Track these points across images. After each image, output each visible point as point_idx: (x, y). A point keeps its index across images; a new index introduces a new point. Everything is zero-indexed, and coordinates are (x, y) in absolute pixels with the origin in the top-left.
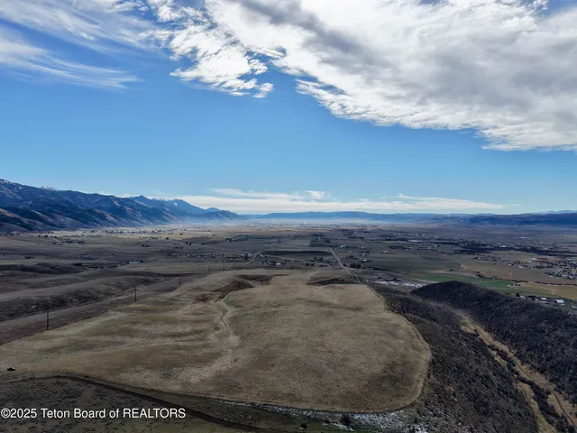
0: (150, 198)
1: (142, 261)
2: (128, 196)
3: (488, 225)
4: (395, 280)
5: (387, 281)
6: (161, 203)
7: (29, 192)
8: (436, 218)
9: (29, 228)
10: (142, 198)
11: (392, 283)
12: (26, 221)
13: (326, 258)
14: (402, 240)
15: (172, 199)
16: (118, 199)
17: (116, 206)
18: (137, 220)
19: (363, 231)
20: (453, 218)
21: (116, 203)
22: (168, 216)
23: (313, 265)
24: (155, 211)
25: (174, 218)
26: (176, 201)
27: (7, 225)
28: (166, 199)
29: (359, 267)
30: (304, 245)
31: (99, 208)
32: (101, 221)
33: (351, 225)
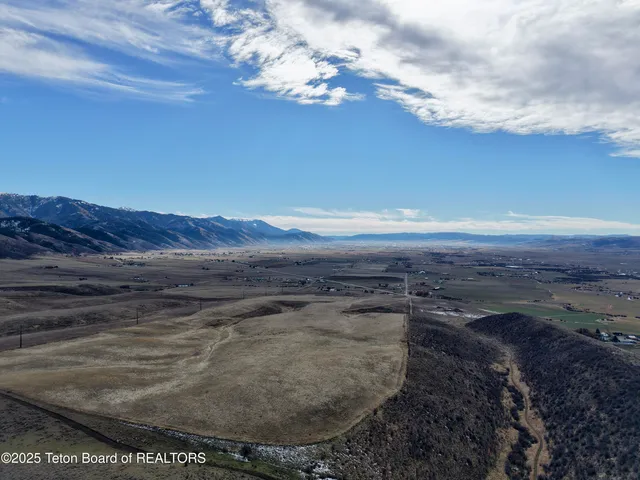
0: (228, 218)
1: (192, 285)
2: (205, 216)
3: (616, 249)
4: (456, 310)
5: (445, 311)
6: (239, 224)
7: (105, 213)
8: (552, 240)
9: (98, 250)
10: (219, 219)
11: (452, 313)
12: (96, 242)
13: (392, 285)
14: (500, 265)
15: (251, 219)
16: (193, 220)
17: (191, 227)
18: (210, 242)
19: (459, 255)
20: (574, 240)
21: (190, 223)
22: (244, 238)
23: (372, 292)
24: (231, 232)
25: (251, 239)
26: (256, 221)
27: (76, 246)
28: (245, 219)
29: (426, 295)
30: (379, 269)
31: (174, 230)
32: (173, 243)
33: (447, 248)
